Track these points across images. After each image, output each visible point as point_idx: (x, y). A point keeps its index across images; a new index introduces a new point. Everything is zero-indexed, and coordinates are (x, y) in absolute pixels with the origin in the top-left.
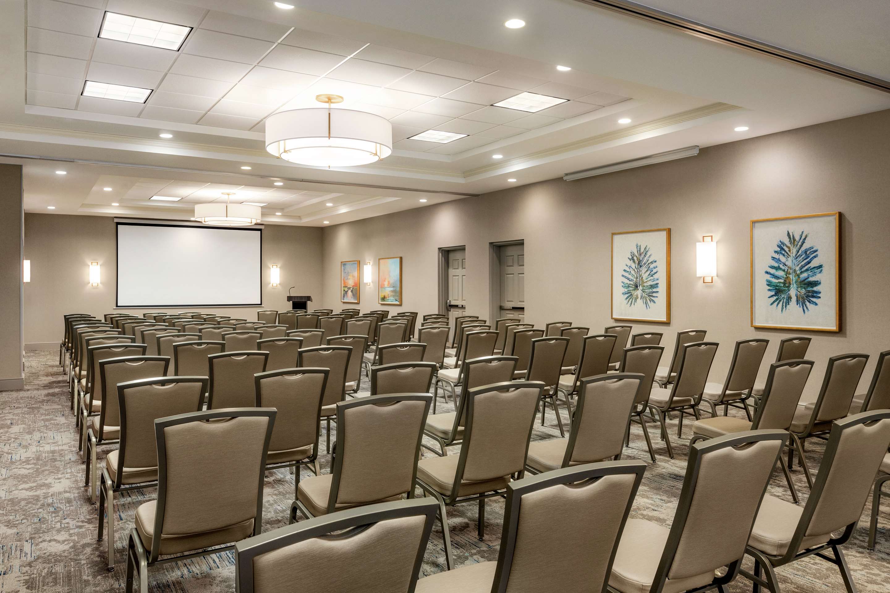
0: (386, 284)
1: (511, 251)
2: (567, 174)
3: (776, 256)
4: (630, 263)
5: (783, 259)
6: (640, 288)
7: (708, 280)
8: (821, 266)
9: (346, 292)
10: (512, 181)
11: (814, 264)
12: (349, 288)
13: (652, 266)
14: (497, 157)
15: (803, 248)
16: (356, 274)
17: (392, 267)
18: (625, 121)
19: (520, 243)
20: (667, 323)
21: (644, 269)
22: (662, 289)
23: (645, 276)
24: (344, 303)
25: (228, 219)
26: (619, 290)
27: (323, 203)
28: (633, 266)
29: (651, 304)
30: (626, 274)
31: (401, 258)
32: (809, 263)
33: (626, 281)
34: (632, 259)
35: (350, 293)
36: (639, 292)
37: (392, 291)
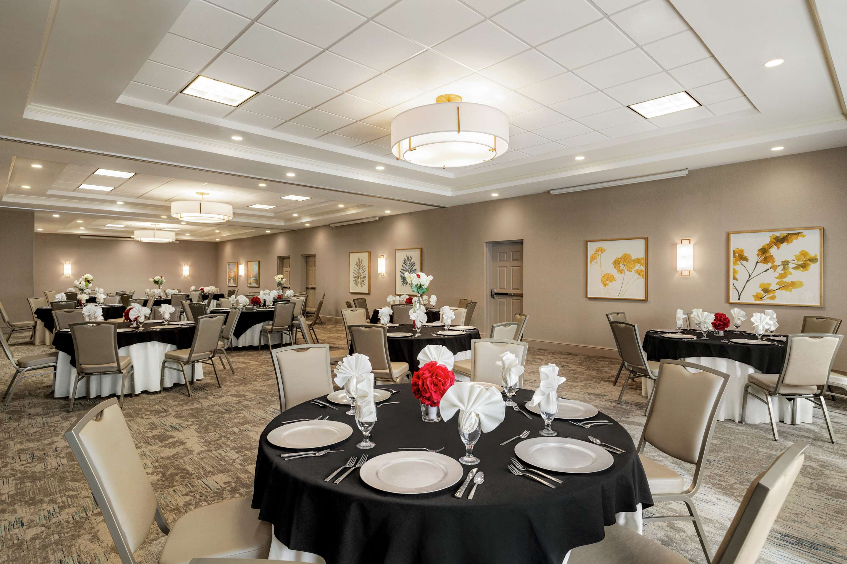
0: (251, 275)
1: (311, 259)
2: (332, 224)
3: (403, 265)
4: (356, 267)
5: (405, 266)
6: (360, 278)
7: (383, 275)
8: (416, 269)
9: (230, 280)
10: (308, 225)
11: (414, 268)
12: (232, 278)
13: (364, 268)
14: (295, 215)
15: (411, 262)
16: (235, 270)
17: (254, 267)
18: (341, 206)
19: (314, 256)
20: (368, 294)
21: (361, 270)
22: (367, 278)
23: (361, 273)
24: (229, 286)
25: (155, 239)
26: (352, 279)
27: (214, 230)
28: (357, 268)
29: (363, 285)
30: (355, 272)
31: (259, 262)
32: (412, 268)
33: (355, 275)
34: (357, 265)
35: (232, 281)
36: (359, 280)
37: (254, 280)
